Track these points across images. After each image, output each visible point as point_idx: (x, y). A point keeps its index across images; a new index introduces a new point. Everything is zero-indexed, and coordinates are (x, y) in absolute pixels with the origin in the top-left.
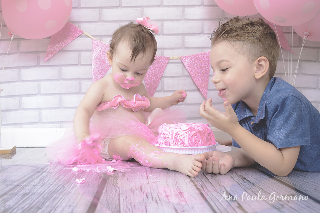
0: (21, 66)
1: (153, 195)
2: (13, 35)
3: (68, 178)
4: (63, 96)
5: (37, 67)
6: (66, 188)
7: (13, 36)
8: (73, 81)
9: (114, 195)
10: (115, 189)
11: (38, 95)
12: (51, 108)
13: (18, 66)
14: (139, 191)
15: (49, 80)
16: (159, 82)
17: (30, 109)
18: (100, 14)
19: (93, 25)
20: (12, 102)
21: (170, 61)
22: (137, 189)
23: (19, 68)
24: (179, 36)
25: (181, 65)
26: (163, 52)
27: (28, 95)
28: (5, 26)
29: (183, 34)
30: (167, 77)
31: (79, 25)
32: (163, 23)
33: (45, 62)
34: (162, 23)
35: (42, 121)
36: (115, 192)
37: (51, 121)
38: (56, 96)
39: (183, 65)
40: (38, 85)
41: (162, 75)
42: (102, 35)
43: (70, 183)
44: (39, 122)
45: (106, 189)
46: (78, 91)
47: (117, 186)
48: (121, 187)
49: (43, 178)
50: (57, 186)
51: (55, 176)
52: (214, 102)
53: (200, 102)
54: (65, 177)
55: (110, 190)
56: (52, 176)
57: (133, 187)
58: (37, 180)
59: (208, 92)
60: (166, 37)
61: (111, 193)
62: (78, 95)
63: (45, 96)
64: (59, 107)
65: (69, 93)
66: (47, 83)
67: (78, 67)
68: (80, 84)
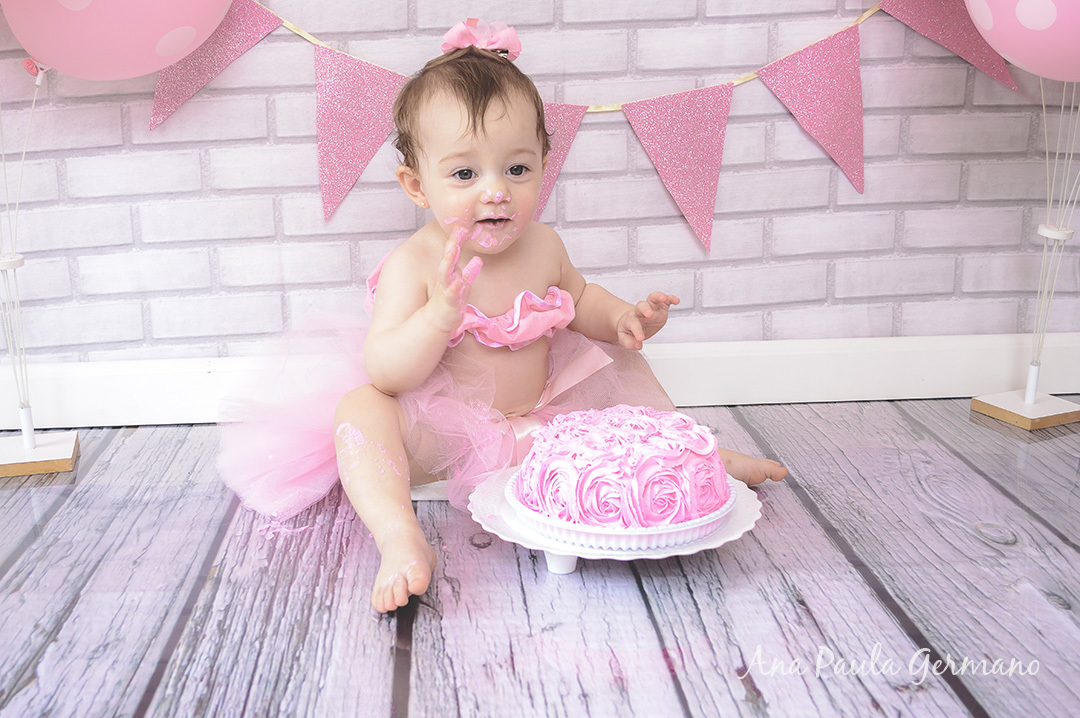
1: (546, 690)
2: (42, 69)
3: (299, 617)
4: (221, 249)
5: (123, 151)
7: (41, 73)
9: (442, 693)
10: (440, 664)
11: (133, 249)
13: (55, 147)
14: (508, 676)
15: (167, 193)
16: (549, 194)
17: (109, 294)
21: (588, 119)
22: (501, 666)
23: (59, 154)
24: (618, 31)
25: (623, 133)
26: (562, 87)
29: (633, 24)
30: (575, 175)
36: (444, 680)
38: (194, 250)
39: (630, 132)
41: (560, 168)
43: (311, 642)
45: (418, 670)
47: (444, 650)
48: (457, 655)
49: (225, 618)
50: (277, 657)
51: (257, 603)
52: (734, 257)
53: (685, 259)
54: (288, 609)
55: (428, 672)
56: (247, 606)
57: (490, 652)
58: (211, 628)
59: (715, 223)
60: (574, 32)
61: (434, 685)
62: (273, 245)
63: (159, 251)
64: (209, 285)
65: (241, 240)
66: (163, 206)
67: (266, 146)
68: (276, 206)
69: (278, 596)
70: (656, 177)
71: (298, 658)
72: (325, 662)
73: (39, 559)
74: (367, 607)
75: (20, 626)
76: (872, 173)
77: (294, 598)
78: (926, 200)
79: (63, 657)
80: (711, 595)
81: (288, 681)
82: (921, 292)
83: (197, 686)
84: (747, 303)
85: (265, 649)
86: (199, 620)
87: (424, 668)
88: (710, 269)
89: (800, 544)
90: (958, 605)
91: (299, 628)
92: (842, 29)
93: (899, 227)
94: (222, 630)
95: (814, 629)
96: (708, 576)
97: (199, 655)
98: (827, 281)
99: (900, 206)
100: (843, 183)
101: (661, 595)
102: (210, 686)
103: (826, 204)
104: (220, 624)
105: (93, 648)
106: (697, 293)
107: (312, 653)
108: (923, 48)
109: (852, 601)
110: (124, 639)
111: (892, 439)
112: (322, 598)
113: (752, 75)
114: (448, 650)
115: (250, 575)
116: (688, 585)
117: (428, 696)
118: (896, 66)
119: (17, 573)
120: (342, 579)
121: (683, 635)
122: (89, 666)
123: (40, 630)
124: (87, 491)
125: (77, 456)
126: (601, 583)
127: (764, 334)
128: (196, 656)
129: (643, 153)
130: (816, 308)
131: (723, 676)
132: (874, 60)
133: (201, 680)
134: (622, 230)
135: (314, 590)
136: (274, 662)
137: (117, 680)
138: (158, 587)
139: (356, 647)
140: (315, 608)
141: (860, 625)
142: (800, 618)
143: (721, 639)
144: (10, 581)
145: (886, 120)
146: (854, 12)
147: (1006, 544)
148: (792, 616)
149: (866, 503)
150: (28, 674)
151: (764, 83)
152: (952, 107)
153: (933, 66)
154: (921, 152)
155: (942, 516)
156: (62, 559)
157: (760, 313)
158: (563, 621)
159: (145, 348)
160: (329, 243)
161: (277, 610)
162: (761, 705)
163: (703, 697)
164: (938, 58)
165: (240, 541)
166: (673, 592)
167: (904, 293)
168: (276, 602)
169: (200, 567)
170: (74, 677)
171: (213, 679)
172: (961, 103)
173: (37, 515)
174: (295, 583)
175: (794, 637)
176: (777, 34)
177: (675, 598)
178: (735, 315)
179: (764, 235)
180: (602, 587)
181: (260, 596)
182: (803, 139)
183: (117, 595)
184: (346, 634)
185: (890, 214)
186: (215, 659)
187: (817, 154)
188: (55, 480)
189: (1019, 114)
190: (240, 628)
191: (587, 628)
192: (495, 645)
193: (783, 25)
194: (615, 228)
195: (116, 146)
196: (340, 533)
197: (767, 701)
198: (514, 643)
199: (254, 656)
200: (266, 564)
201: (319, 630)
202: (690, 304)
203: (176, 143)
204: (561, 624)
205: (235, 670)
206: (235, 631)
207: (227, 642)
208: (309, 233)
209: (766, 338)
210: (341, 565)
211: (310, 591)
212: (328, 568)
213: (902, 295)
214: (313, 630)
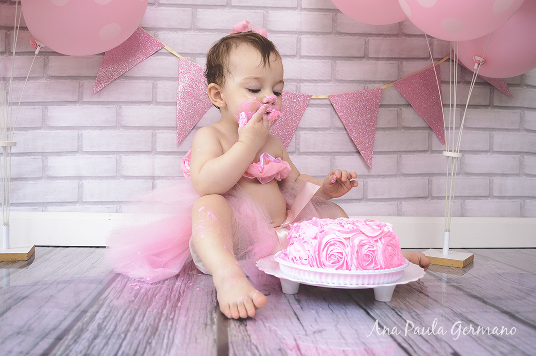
0: (49, 101)
2: (39, 46)
3: (152, 323)
4: (123, 157)
5: (78, 104)
6: (155, 347)
7: (39, 48)
8: (142, 131)
10: (249, 348)
11: (78, 154)
12: (100, 177)
13: (43, 101)
15: (98, 127)
16: (292, 138)
17: (62, 177)
18: (194, 16)
19: (181, 35)
20: (29, 165)
21: (312, 102)
22: (291, 350)
23: (45, 104)
24: (327, 61)
25: (330, 109)
26: (300, 86)
27: (59, 153)
28: (24, 28)
29: (334, 58)
30: (305, 129)
31: (155, 34)
32: (301, 38)
33: (94, 94)
34: (299, 37)
35: (84, 201)
37: (100, 200)
38: (109, 156)
39: (332, 109)
40: (78, 136)
41: (297, 125)
42: (196, 52)
43: (159, 335)
44: (79, 201)
45: (234, 351)
46: (150, 149)
47: (251, 341)
48: (260, 344)
49: (103, 322)
50: (136, 342)
51: (125, 315)
52: (383, 174)
54: (145, 319)
55: (241, 352)
56: (119, 316)
57: (282, 342)
58: (93, 326)
59: (374, 156)
60: (306, 60)
62: (151, 156)
63: (91, 156)
64: (115, 175)
65: (134, 152)
66: (95, 133)
67: (151, 106)
68: (153, 136)
69: (139, 312)
70: (345, 132)
71: (150, 343)
72: (169, 346)
74: (197, 319)
77: (149, 314)
78: (474, 149)
80: (414, 318)
82: (473, 195)
84: (389, 197)
85: (128, 338)
86: (85, 323)
87: (238, 350)
88: (371, 179)
89: (453, 297)
91: (152, 328)
93: (462, 162)
94: (100, 328)
96: (407, 310)
97: (81, 339)
98: (429, 187)
99: (462, 152)
100: (435, 139)
101: (383, 317)
103: (427, 149)
104: (100, 325)
106: (365, 191)
107: (160, 341)
108: (470, 78)
112: (167, 314)
113: (391, 85)
114: (253, 341)
115: (123, 303)
116: (396, 313)
120: (180, 306)
126: (343, 311)
127: (399, 213)
129: (338, 120)
130: (423, 201)
132: (447, 82)
134: (328, 158)
135: (162, 311)
136: (134, 344)
138: (63, 307)
139: (190, 338)
140: (163, 319)
146: (437, 59)
151: (397, 89)
152: (484, 106)
154: (471, 126)
157: (396, 202)
158: (325, 328)
159: (78, 206)
161: (138, 319)
165: (118, 289)
167: (466, 195)
168: (137, 315)
169: (92, 299)
172: (488, 104)
174: (150, 307)
176: (402, 67)
178: (383, 203)
179: (397, 163)
180: (345, 314)
181: (127, 313)
182: (416, 116)
183: (35, 309)
184: (183, 331)
187: (423, 124)
189: (515, 111)
190: (112, 328)
191: (343, 332)
192: (284, 339)
193: (405, 63)
194: (324, 156)
195: (75, 102)
196: (179, 288)
198: (297, 338)
199: (120, 341)
200: (133, 299)
201: (165, 329)
202: (361, 197)
203: (105, 102)
204: (324, 330)
205: (105, 348)
206: (109, 328)
207: (103, 334)
208: (169, 150)
209: (399, 215)
210: (179, 301)
211: (160, 311)
212: (172, 302)
213: (464, 196)
214: (161, 329)
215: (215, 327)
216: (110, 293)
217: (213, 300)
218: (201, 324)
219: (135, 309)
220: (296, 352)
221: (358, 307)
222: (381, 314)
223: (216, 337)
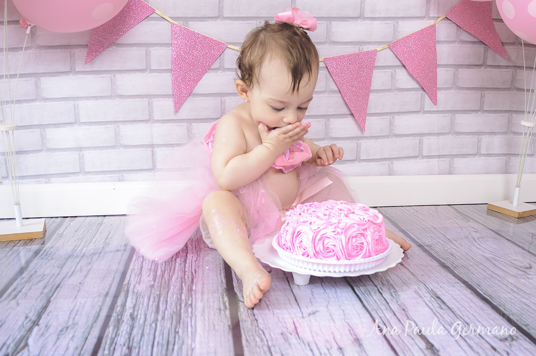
0: (41, 72)
1: (319, 346)
2: (30, 25)
3: (175, 310)
4: (121, 126)
5: (71, 74)
6: (182, 336)
7: (29, 27)
8: (138, 99)
9: (262, 350)
10: (258, 334)
11: (75, 125)
12: (100, 147)
13: (35, 72)
14: (296, 339)
15: (94, 97)
17: (62, 149)
20: (28, 138)
22: (291, 334)
23: (37, 75)
24: (322, 22)
25: (324, 72)
27: (57, 125)
29: (329, 19)
33: (86, 64)
35: (86, 171)
36: (261, 342)
37: (103, 170)
38: (108, 127)
39: (327, 72)
40: (74, 107)
42: (188, 16)
43: (183, 324)
44: (81, 171)
45: (246, 337)
46: (147, 118)
47: (258, 326)
48: (266, 328)
49: (134, 311)
50: (166, 332)
51: (151, 303)
52: (375, 135)
53: (353, 136)
54: (168, 306)
55: (252, 338)
56: (145, 304)
57: (283, 326)
58: (126, 317)
59: (367, 118)
61: (256, 345)
62: (148, 124)
63: (89, 127)
64: (114, 145)
65: (132, 121)
66: (91, 104)
67: (146, 74)
68: (150, 105)
69: (162, 299)
70: (339, 95)
71: (178, 332)
73: (26, 282)
74: (212, 304)
75: (17, 318)
76: (440, 95)
77: (170, 300)
78: (465, 109)
79: (43, 334)
80: (392, 295)
81: (174, 344)
82: (462, 153)
83: (122, 349)
84: (382, 157)
85: (159, 328)
86: (119, 313)
87: (249, 336)
88: (364, 141)
89: (429, 270)
90: (516, 298)
91: (176, 316)
92: (428, 25)
93: (452, 122)
94: (133, 318)
95: (449, 311)
96: (388, 286)
97: (121, 332)
98: (419, 147)
99: (454, 112)
100: (427, 100)
101: (366, 295)
102: (130, 348)
103: (419, 110)
104: (132, 315)
105: (60, 329)
106: (358, 152)
107: (185, 329)
108: (465, 37)
109: (463, 297)
110: (77, 324)
111: (455, 221)
112: (186, 300)
113: (386, 46)
114: (260, 326)
115: (145, 288)
116: (378, 290)
117: (254, 351)
118: (453, 45)
119: (14, 289)
120: (195, 290)
121: (383, 315)
122: (58, 339)
123: (28, 320)
124: (52, 248)
125: (45, 231)
126: (333, 290)
127: (390, 173)
128: (120, 332)
129: (333, 83)
130: (413, 160)
131: (410, 336)
132: (443, 41)
133: (124, 345)
134: (323, 121)
135: (181, 296)
136: (164, 334)
137: (75, 346)
138: (94, 296)
139: (209, 325)
140: (183, 305)
141: (472, 309)
142: (440, 306)
143: (404, 317)
144: (11, 293)
145: (447, 70)
146: (434, 18)
147: (527, 268)
148: (436, 305)
149: (454, 251)
150: (22, 344)
151: (391, 50)
152: (477, 65)
153: (470, 45)
154: (463, 86)
155: (492, 256)
156: (39, 281)
157: (388, 162)
158: (318, 309)
159: (80, 177)
160: (176, 124)
161: (162, 307)
162: (436, 351)
163: (404, 348)
164: (471, 42)
165: (137, 271)
166: (372, 294)
167: (454, 154)
168: (161, 302)
169: (117, 285)
170: (50, 346)
171: (131, 344)
172: (482, 63)
173: (23, 261)
174: (170, 292)
175: (441, 315)
176: (398, 27)
177: (374, 297)
178: (376, 163)
179: (390, 124)
180: (335, 292)
181: (152, 300)
182: (409, 78)
183: (72, 300)
184: (202, 318)
185: (449, 116)
186: (130, 334)
187: (416, 86)
188: (34, 242)
189: (507, 70)
190: (143, 317)
191: (332, 313)
192: (285, 323)
193: (401, 23)
194: (319, 119)
195: (67, 72)
196: (190, 267)
197: (438, 349)
198: (296, 322)
199: (153, 331)
200: (153, 283)
201: (187, 317)
202: (354, 158)
203: (99, 71)
204: (318, 311)
205: (143, 339)
206: (140, 318)
207: (136, 324)
208: (167, 118)
209: (390, 174)
210: (193, 283)
211: (179, 297)
212: (187, 285)
213: (453, 155)
214: (184, 317)
215: (228, 312)
216: (132, 278)
217: (222, 281)
218: (216, 310)
219: (157, 295)
220: (295, 335)
221: (346, 284)
222: (365, 292)
223: (230, 323)
